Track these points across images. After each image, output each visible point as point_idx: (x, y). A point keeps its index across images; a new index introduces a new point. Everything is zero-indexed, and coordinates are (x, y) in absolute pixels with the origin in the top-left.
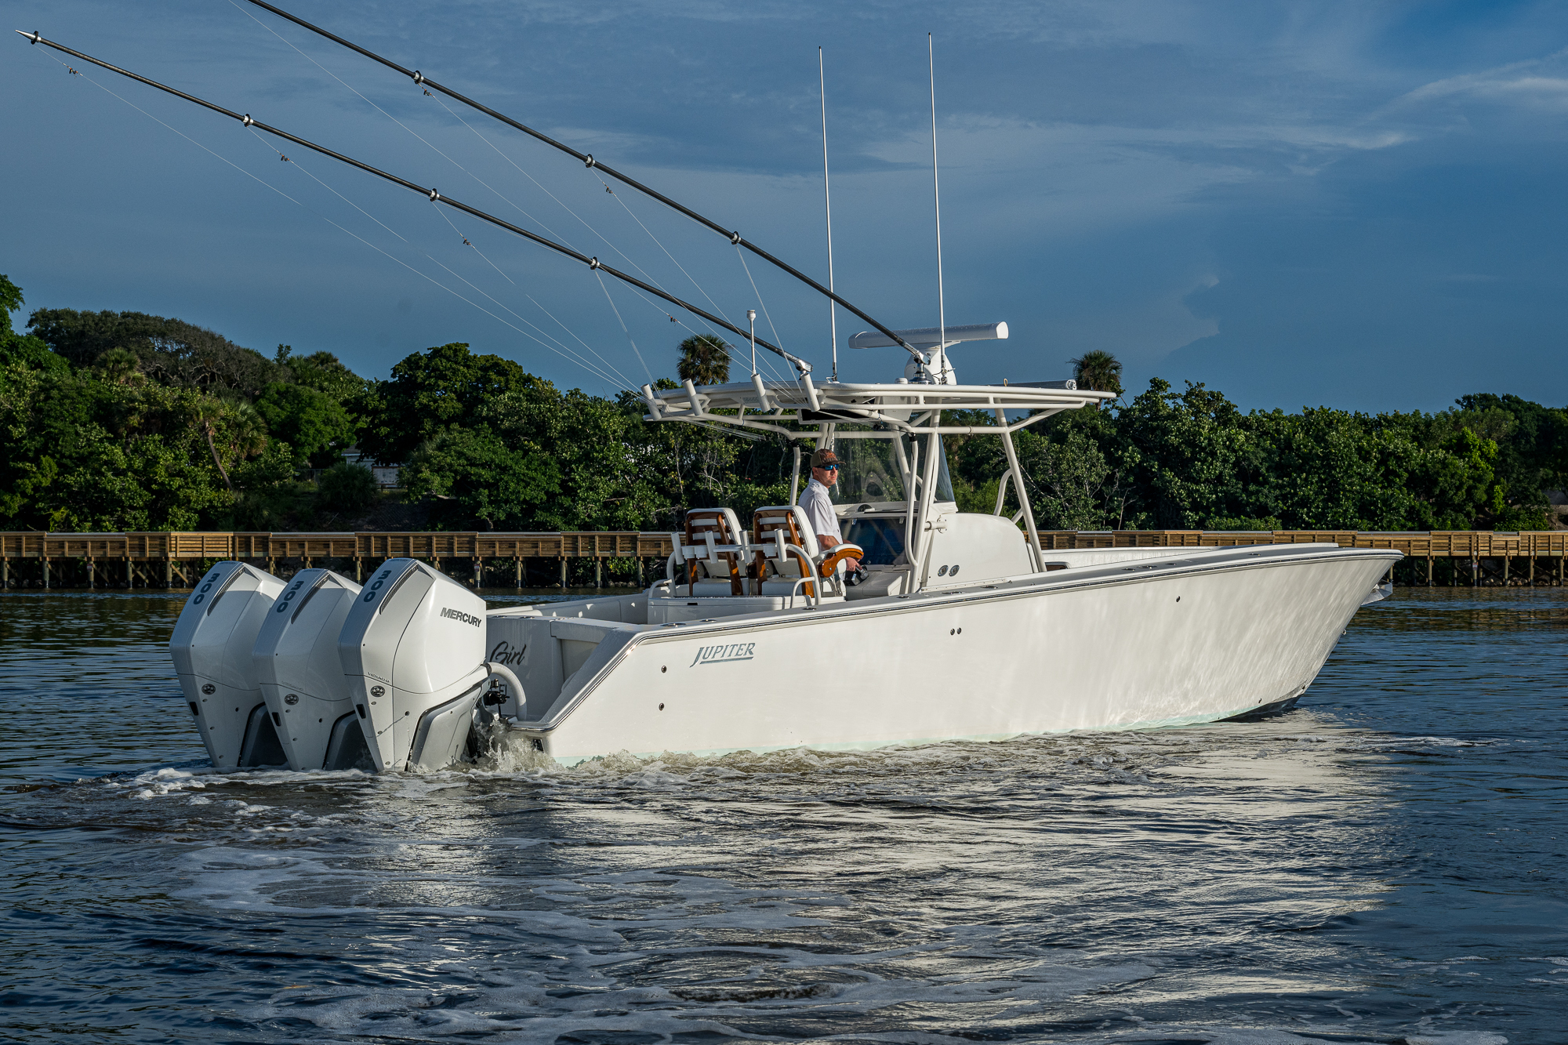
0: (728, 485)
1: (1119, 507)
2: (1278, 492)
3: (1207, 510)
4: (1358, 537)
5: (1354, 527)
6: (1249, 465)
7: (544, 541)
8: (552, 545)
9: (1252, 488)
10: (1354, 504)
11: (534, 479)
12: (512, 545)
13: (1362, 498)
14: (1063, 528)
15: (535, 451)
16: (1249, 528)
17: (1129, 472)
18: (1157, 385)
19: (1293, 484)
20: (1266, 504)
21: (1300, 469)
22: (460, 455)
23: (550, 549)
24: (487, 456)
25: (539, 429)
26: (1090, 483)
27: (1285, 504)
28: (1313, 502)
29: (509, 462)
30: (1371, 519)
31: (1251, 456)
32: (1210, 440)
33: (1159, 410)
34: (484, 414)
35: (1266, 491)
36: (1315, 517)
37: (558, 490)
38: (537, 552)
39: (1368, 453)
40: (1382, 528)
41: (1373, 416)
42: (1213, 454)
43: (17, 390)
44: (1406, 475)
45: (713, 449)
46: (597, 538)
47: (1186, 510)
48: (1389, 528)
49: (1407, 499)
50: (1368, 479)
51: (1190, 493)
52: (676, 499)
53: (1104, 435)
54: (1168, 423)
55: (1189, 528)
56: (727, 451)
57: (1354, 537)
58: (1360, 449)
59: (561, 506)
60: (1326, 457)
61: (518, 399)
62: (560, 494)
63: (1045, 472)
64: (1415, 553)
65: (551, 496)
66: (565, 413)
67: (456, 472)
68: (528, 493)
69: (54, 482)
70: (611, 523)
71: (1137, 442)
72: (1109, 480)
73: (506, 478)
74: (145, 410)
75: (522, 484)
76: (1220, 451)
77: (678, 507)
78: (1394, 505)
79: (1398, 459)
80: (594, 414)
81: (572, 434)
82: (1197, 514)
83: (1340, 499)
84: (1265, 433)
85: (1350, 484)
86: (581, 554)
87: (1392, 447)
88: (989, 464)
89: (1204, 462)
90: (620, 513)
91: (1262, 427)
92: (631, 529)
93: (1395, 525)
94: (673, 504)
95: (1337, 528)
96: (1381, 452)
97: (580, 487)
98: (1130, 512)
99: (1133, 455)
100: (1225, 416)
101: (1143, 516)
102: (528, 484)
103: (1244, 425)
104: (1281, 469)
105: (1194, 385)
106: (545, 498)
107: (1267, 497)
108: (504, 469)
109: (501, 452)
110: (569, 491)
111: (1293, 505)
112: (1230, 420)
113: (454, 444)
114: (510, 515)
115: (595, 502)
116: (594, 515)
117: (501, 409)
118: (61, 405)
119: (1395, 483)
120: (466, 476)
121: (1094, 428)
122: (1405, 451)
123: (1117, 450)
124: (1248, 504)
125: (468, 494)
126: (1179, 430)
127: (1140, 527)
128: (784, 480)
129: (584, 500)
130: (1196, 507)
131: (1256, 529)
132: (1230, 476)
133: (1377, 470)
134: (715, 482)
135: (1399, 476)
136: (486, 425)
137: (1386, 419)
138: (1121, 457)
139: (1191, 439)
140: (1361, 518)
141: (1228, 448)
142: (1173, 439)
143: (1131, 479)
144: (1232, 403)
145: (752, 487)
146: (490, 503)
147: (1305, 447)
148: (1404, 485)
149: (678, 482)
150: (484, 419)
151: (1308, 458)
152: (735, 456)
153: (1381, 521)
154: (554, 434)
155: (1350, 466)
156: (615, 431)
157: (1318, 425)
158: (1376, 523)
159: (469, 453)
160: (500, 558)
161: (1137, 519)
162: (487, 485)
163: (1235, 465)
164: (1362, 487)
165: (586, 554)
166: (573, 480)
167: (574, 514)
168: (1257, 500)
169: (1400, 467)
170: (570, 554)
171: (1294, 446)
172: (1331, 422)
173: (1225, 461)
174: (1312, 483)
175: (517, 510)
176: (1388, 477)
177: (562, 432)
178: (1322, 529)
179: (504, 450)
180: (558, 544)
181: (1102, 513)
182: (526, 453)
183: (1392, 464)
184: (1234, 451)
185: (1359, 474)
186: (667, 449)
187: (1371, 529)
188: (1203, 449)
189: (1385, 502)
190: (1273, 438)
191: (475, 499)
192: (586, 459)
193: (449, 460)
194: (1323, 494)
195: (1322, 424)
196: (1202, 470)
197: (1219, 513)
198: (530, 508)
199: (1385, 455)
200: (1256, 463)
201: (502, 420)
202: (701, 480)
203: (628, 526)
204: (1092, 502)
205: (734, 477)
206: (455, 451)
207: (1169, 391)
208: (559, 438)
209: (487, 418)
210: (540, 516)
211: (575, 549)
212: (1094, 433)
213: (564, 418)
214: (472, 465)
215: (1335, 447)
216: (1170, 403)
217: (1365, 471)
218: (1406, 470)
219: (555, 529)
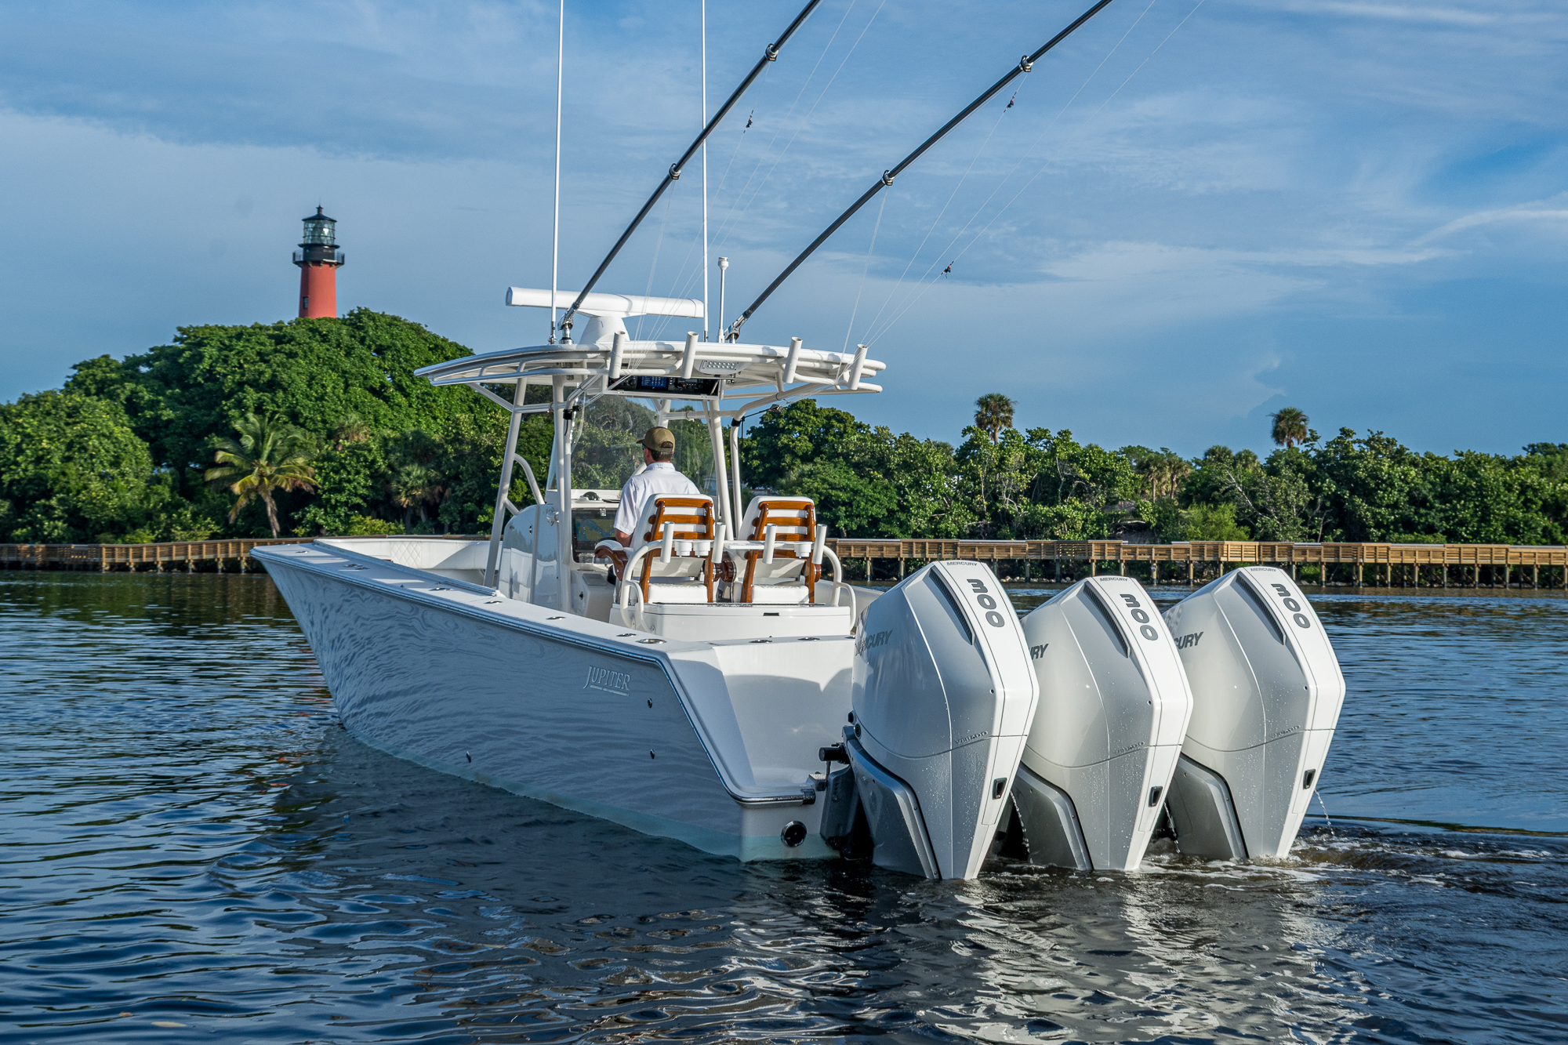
0: (1020, 506)
1: (1318, 524)
2: (1442, 515)
3: (1387, 527)
4: (1510, 550)
5: (1502, 542)
6: (1419, 494)
7: (887, 546)
8: (894, 549)
9: (1422, 511)
10: (1502, 525)
11: (878, 500)
12: (863, 548)
13: (1508, 520)
14: (1278, 541)
15: (878, 479)
16: (1422, 542)
17: (1327, 497)
18: (1346, 432)
19: (1454, 509)
20: (1433, 524)
21: (1458, 498)
22: (824, 481)
23: (890, 552)
24: (844, 482)
25: (881, 463)
26: (1297, 506)
27: (1447, 524)
28: (1470, 522)
29: (860, 487)
30: (1515, 536)
31: (1421, 488)
32: (1389, 474)
33: (1349, 452)
34: (840, 451)
35: (1433, 514)
36: (1471, 533)
37: (896, 508)
38: (882, 554)
39: (1510, 485)
40: (1524, 543)
41: (1509, 457)
42: (1392, 485)
43: (496, 431)
44: (1540, 503)
45: (1011, 478)
46: (927, 544)
47: (1370, 527)
48: (1529, 543)
49: (1544, 521)
50: (1512, 505)
51: (1374, 515)
52: (982, 516)
53: (1307, 470)
54: (1356, 462)
55: (1373, 541)
56: (1021, 481)
57: (1507, 550)
58: (1505, 483)
59: (899, 519)
60: (1480, 487)
61: (864, 440)
62: (898, 511)
63: (1264, 497)
64: (1555, 562)
65: (891, 512)
66: (900, 451)
67: (821, 494)
68: (874, 510)
69: (525, 498)
70: (936, 532)
71: (1332, 476)
72: (1312, 504)
73: (858, 498)
74: (589, 447)
75: (870, 503)
76: (1397, 483)
77: (984, 521)
78: (1533, 526)
79: (1535, 490)
80: (921, 452)
81: (906, 466)
82: (1379, 531)
83: (1490, 521)
84: (1429, 470)
85: (1498, 509)
86: (915, 556)
87: (1529, 481)
88: (1218, 491)
89: (1385, 491)
90: (942, 526)
91: (1426, 466)
92: (951, 538)
93: (1533, 541)
94: (980, 519)
95: (1489, 542)
96: (1520, 485)
97: (912, 506)
98: (1327, 529)
99: (1329, 486)
100: (1398, 457)
101: (1339, 532)
102: (874, 503)
103: (1414, 463)
104: (1444, 498)
105: (1375, 432)
106: (886, 514)
107: (1434, 518)
108: (856, 492)
109: (853, 479)
110: (904, 509)
111: (1454, 524)
112: (1404, 459)
113: (819, 473)
114: (860, 527)
115: (923, 517)
116: (923, 526)
117: (852, 447)
118: (529, 442)
119: (1532, 509)
120: (828, 497)
121: (1299, 465)
122: (1539, 484)
123: (1317, 481)
124: (1419, 523)
125: (830, 510)
126: (1365, 467)
127: (1335, 540)
128: (1062, 501)
129: (916, 515)
130: (1378, 526)
131: (1428, 543)
132: (1404, 502)
133: (1518, 498)
134: (1010, 503)
135: (1535, 503)
136: (841, 459)
137: (1520, 461)
138: (1321, 487)
139: (1374, 474)
140: (1507, 535)
141: (1402, 480)
142: (1361, 474)
143: (1328, 504)
144: (1405, 446)
145: (1040, 507)
146: (846, 517)
147: (1461, 480)
148: (1540, 510)
149: (982, 503)
150: (838, 455)
151: (1464, 489)
152: (1027, 484)
153: (1523, 537)
154: (892, 466)
155: (1498, 496)
156: (938, 465)
157: (1471, 465)
158: (1519, 539)
159: (830, 480)
160: (852, 558)
161: (1333, 534)
162: (844, 504)
163: (1408, 493)
164: (1508, 512)
165: (920, 556)
166: (907, 500)
167: (908, 526)
168: (1427, 520)
169: (1536, 496)
170: (907, 556)
171: (1452, 480)
172: (1479, 462)
173: (1400, 491)
174: (1469, 508)
175: (865, 522)
176: (1527, 504)
177: (898, 465)
178: (1477, 543)
179: (856, 478)
180: (898, 548)
181: (1306, 529)
182: (871, 481)
183: (1530, 494)
184: (1407, 483)
185: (1505, 501)
186: (975, 478)
187: (1515, 544)
188: (1384, 481)
189: (1526, 523)
190: (1435, 473)
191: (835, 515)
192: (916, 484)
193: (816, 485)
194: (1477, 516)
195: (1472, 463)
196: (1383, 497)
197: (1396, 530)
198: (874, 521)
199: (1524, 488)
200: (1424, 492)
201: (853, 456)
202: (1001, 502)
203: (948, 535)
204: (1300, 521)
205: (1025, 500)
206: (821, 479)
207: (1355, 438)
208: (896, 470)
209: (841, 454)
210: (883, 527)
211: (911, 552)
212: (1299, 469)
213: (899, 454)
214: (832, 489)
215: (1486, 480)
216: (1356, 447)
217: (1510, 499)
218: (1540, 499)
219: (893, 537)
